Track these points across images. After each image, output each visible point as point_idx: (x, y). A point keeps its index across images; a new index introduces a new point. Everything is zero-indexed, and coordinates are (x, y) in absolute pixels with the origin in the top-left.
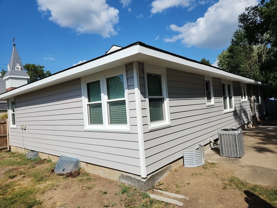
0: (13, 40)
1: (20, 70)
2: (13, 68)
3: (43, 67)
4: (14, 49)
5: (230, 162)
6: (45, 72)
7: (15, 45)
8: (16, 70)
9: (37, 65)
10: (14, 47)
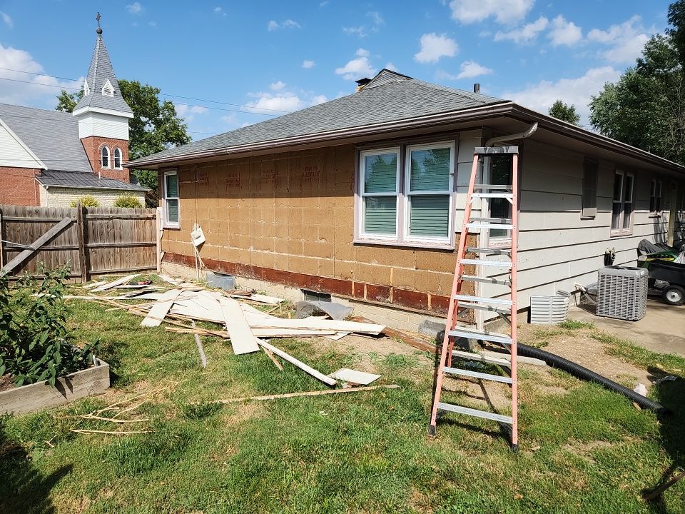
0: (98, 19)
1: (112, 94)
2: (97, 90)
3: (158, 91)
4: (98, 41)
5: (615, 325)
6: (161, 104)
7: (100, 32)
8: (103, 94)
9: (142, 85)
10: (100, 36)
